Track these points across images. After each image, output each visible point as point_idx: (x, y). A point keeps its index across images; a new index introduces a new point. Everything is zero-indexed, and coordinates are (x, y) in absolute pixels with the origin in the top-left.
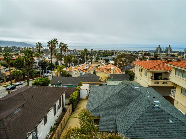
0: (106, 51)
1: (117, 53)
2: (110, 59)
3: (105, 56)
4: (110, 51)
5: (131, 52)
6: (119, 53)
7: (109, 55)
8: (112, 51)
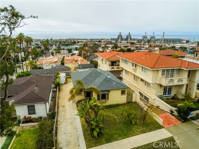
0: (67, 40)
1: (79, 42)
2: (73, 49)
3: (67, 45)
4: (72, 40)
5: (94, 40)
6: (81, 42)
7: (71, 45)
8: (74, 39)
